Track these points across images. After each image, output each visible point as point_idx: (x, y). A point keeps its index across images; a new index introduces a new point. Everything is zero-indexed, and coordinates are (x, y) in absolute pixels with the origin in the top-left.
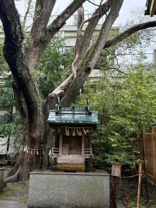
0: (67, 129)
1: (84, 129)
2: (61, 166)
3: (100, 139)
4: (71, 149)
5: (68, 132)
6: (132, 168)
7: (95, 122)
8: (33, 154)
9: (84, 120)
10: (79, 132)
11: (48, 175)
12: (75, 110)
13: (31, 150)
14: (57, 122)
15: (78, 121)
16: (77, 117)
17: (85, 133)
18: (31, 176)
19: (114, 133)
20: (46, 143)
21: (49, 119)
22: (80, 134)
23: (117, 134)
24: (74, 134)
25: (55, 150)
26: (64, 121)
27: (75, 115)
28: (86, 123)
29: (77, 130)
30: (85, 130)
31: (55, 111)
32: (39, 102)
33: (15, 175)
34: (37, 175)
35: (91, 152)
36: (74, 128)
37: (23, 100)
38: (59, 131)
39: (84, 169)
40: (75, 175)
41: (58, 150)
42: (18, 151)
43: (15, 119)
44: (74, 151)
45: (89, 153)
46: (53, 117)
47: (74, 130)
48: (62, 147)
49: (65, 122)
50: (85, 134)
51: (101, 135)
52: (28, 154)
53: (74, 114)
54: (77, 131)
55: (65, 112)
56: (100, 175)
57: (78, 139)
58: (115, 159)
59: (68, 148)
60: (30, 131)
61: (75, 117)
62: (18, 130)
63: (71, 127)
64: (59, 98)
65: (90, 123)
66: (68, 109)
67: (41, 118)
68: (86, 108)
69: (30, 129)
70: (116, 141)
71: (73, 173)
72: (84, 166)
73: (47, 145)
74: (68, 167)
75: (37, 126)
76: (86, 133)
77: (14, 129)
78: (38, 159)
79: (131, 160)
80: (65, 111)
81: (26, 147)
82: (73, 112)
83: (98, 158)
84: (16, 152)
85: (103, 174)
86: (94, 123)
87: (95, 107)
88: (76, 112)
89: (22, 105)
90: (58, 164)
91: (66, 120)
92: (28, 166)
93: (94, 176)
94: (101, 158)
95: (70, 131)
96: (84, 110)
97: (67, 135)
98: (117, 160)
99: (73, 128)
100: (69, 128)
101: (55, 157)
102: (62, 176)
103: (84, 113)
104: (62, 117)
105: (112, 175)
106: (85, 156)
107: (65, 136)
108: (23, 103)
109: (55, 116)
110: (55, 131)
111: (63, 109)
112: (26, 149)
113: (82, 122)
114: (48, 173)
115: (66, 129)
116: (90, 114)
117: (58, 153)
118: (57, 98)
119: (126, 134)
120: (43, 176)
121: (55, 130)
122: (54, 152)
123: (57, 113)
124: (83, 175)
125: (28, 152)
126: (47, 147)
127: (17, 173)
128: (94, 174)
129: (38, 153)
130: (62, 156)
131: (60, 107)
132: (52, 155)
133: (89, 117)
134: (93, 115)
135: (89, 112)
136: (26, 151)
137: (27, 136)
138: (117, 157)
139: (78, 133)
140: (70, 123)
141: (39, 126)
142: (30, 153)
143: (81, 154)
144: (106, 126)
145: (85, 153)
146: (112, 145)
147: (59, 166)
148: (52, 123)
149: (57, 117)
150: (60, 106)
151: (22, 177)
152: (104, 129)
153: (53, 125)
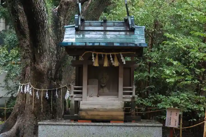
0: (95, 57)
1: (122, 56)
2: (87, 113)
3: (149, 72)
4: (102, 87)
5: (97, 60)
6: (200, 116)
7: (140, 44)
8: (40, 97)
9: (122, 40)
10: (113, 60)
11: (67, 127)
12: (108, 24)
13: (36, 91)
14: (78, 44)
15: (113, 43)
16: (110, 36)
17: (124, 61)
18: (40, 128)
19: (171, 60)
20: (60, 79)
21: (65, 40)
22: (116, 64)
23: (175, 63)
24: (106, 64)
25: (75, 89)
26: (89, 43)
27: (108, 33)
28: (126, 45)
29: (111, 56)
30: (124, 57)
31: (74, 27)
32: (47, 11)
33: (12, 130)
34: (50, 126)
35: (134, 92)
36: (106, 54)
37: (20, 9)
38: (81, 59)
39: (122, 118)
40: (109, 126)
41: (81, 89)
42: (12, 94)
43: (5, 40)
44: (106, 90)
45: (131, 94)
46: (71, 36)
47: (106, 58)
48: (88, 85)
49: (91, 44)
50: (124, 63)
51: (150, 64)
52: (32, 96)
53: (105, 31)
54: (111, 59)
55: (91, 28)
56: (148, 126)
57: (113, 71)
58: (172, 102)
59: (97, 86)
60: (34, 60)
61: (107, 36)
62: (10, 58)
63: (100, 53)
64: (80, 4)
65: (131, 45)
66: (95, 24)
67: (50, 38)
68: (126, 21)
69: (34, 56)
70: (173, 74)
71: (106, 124)
72: (123, 113)
73: (62, 82)
74: (98, 115)
75: (46, 51)
76: (126, 62)
77: (4, 57)
78: (49, 105)
79: (199, 103)
80: (90, 26)
81: (28, 86)
82: (104, 28)
83: (146, 102)
84: (10, 95)
85: (151, 125)
86: (138, 45)
87: (141, 19)
88: (108, 29)
89: (18, 17)
90: (81, 110)
91: (93, 42)
92: (32, 116)
93: (138, 128)
94: (151, 102)
95: (100, 58)
96: (122, 24)
97: (95, 65)
98: (175, 104)
99: (104, 53)
100: (97, 53)
101: (77, 99)
102: (88, 127)
103: (122, 28)
104: (87, 36)
105: (166, 125)
106: (123, 98)
107: (91, 67)
108: (20, 13)
109: (74, 36)
110: (75, 59)
111: (87, 22)
112: (28, 89)
113: (118, 45)
114: (67, 123)
115: (93, 55)
116: (132, 30)
117: (81, 93)
118: (78, 5)
119: (191, 62)
120: (59, 128)
121: (75, 57)
122: (75, 93)
123: (77, 30)
124: (121, 126)
125: (32, 94)
126: (61, 86)
127: (15, 127)
128: (138, 124)
129: (47, 95)
130: (88, 98)
131: (82, 20)
132: (72, 97)
133: (130, 35)
134: (137, 32)
135: (131, 27)
136: (29, 93)
137: (29, 68)
138: (175, 99)
139: (112, 62)
140: (99, 46)
141: (48, 52)
142: (35, 96)
143: (117, 95)
144: (159, 49)
145: (124, 94)
146: (167, 80)
147: (83, 114)
148: (69, 46)
149: (77, 36)
150: (83, 18)
151: (23, 134)
152: (155, 55)
153: (71, 49)
